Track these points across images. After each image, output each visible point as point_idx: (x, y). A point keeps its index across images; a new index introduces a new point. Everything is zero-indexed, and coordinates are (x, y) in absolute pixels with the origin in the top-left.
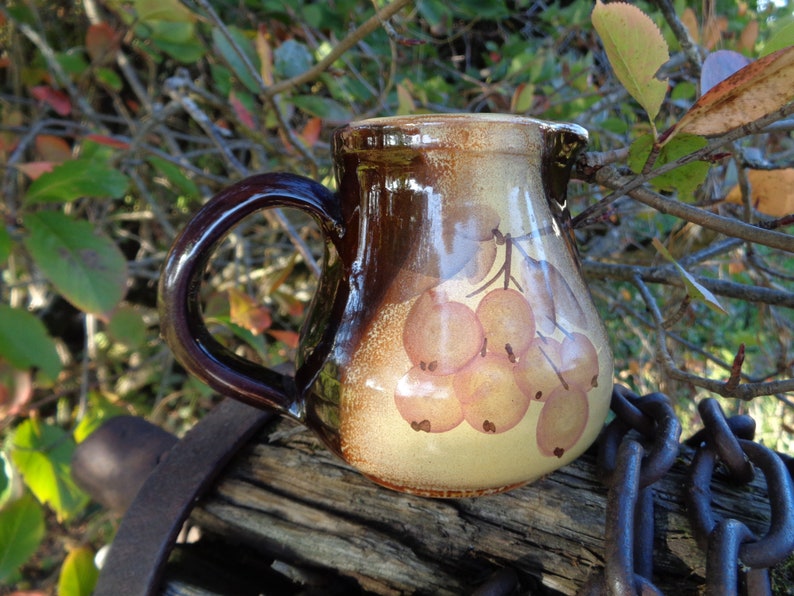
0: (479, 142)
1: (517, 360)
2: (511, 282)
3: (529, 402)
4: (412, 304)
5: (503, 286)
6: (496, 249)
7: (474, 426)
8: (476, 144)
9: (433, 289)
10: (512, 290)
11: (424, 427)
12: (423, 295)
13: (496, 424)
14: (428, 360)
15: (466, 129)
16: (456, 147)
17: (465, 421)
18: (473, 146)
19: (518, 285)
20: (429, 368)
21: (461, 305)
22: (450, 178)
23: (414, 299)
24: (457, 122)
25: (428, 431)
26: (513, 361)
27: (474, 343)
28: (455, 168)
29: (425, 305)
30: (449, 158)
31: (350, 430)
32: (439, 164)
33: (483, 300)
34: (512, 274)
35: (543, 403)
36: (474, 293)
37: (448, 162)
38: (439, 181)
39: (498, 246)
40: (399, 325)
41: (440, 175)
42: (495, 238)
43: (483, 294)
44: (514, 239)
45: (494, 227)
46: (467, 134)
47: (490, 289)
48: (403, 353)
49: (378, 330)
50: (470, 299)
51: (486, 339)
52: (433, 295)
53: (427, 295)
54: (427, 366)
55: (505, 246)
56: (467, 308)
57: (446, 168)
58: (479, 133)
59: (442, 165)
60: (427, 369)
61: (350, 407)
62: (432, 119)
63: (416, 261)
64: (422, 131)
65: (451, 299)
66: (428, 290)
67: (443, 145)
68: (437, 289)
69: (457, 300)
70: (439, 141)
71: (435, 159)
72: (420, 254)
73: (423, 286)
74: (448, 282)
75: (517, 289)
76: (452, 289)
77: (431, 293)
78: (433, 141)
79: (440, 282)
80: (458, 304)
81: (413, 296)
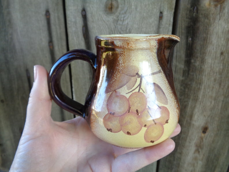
0: (132, 46)
1: (139, 114)
2: (141, 90)
3: (142, 127)
4: (110, 94)
5: (138, 91)
6: (137, 80)
7: (124, 133)
8: (131, 46)
9: (116, 90)
10: (141, 93)
11: (110, 130)
12: (113, 92)
13: (131, 133)
14: (113, 112)
15: (128, 42)
16: (125, 47)
17: (121, 131)
18: (130, 47)
19: (143, 91)
20: (113, 114)
21: (124, 96)
22: (123, 56)
23: (111, 93)
24: (125, 40)
25: (111, 132)
26: (138, 115)
27: (127, 108)
28: (125, 54)
29: (114, 95)
30: (123, 51)
32: (120, 52)
33: (131, 95)
34: (142, 87)
35: (147, 128)
36: (128, 93)
37: (123, 52)
38: (120, 57)
39: (137, 78)
40: (106, 100)
41: (120, 55)
42: (137, 76)
43: (131, 93)
44: (143, 76)
45: (137, 72)
46: (128, 43)
47: (133, 92)
50: (127, 94)
51: (130, 107)
52: (116, 92)
53: (114, 92)
55: (140, 78)
56: (126, 97)
57: (122, 54)
58: (132, 43)
59: (121, 52)
61: (92, 121)
62: (118, 38)
63: (112, 81)
64: (115, 42)
65: (121, 94)
66: (115, 90)
67: (121, 47)
68: (118, 90)
69: (123, 94)
70: (120, 45)
71: (119, 51)
72: (113, 79)
73: (114, 89)
74: (121, 89)
75: (143, 92)
76: (122, 91)
77: (116, 91)
78: (118, 45)
79: (119, 88)
80: (123, 95)
81: (111, 92)
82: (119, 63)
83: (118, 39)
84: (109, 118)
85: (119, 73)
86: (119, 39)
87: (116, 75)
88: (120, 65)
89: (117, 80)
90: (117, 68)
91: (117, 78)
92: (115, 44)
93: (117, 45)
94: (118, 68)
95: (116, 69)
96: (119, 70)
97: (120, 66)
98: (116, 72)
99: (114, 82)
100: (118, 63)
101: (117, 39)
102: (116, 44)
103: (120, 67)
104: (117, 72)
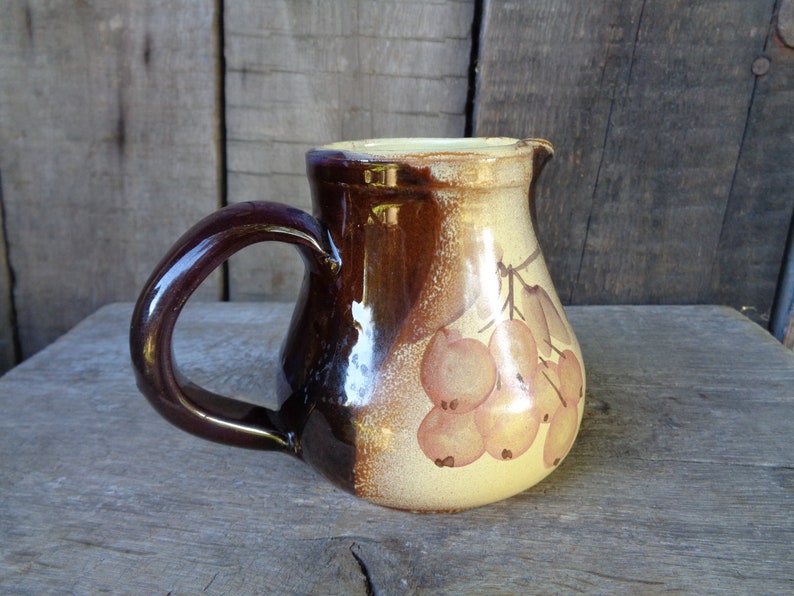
0: (488, 179)
1: (527, 387)
2: (515, 312)
3: (539, 425)
4: (427, 343)
5: (509, 317)
6: (502, 282)
7: (494, 456)
8: (484, 181)
9: (447, 328)
10: (517, 320)
11: (447, 463)
12: (436, 333)
13: (513, 452)
14: (449, 399)
15: (476, 167)
16: (466, 186)
17: (486, 453)
18: (482, 183)
19: (520, 314)
20: (451, 406)
21: (474, 341)
22: (457, 215)
23: (428, 339)
25: (452, 466)
27: (490, 378)
28: (464, 205)
29: (439, 344)
30: (459, 196)
31: (367, 470)
32: (449, 202)
33: (493, 333)
34: (515, 304)
35: (549, 424)
36: (485, 328)
37: (457, 199)
38: (448, 219)
39: (502, 279)
40: (415, 365)
41: (449, 212)
42: (500, 271)
43: (492, 327)
44: (515, 269)
45: (499, 260)
48: (423, 394)
49: (392, 371)
50: (482, 334)
52: (446, 333)
53: (441, 334)
54: (448, 405)
55: (508, 277)
56: (480, 343)
57: (456, 206)
58: (488, 170)
59: (452, 202)
60: (449, 409)
61: (368, 450)
62: (443, 157)
63: (428, 300)
64: (432, 169)
65: (464, 336)
66: (442, 328)
67: (454, 184)
68: (450, 327)
69: (470, 336)
70: (450, 179)
71: (445, 197)
72: (431, 293)
73: (436, 325)
74: (460, 319)
75: (520, 319)
76: (466, 325)
77: (445, 331)
78: (444, 180)
79: (453, 320)
80: (471, 340)
81: (427, 335)
82: (445, 238)
83: (444, 161)
84: (441, 423)
85: (449, 268)
86: (449, 161)
87: (438, 279)
88: (451, 243)
89: (445, 293)
90: (440, 254)
91: (441, 287)
92: (433, 177)
93: (441, 180)
94: (443, 253)
95: (438, 259)
96: (447, 259)
97: (448, 247)
98: (436, 268)
99: (434, 301)
100: (441, 238)
101: (440, 161)
102: (437, 175)
103: (451, 250)
104: (441, 268)
